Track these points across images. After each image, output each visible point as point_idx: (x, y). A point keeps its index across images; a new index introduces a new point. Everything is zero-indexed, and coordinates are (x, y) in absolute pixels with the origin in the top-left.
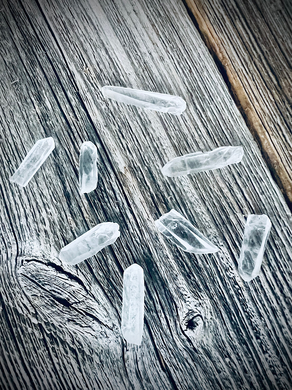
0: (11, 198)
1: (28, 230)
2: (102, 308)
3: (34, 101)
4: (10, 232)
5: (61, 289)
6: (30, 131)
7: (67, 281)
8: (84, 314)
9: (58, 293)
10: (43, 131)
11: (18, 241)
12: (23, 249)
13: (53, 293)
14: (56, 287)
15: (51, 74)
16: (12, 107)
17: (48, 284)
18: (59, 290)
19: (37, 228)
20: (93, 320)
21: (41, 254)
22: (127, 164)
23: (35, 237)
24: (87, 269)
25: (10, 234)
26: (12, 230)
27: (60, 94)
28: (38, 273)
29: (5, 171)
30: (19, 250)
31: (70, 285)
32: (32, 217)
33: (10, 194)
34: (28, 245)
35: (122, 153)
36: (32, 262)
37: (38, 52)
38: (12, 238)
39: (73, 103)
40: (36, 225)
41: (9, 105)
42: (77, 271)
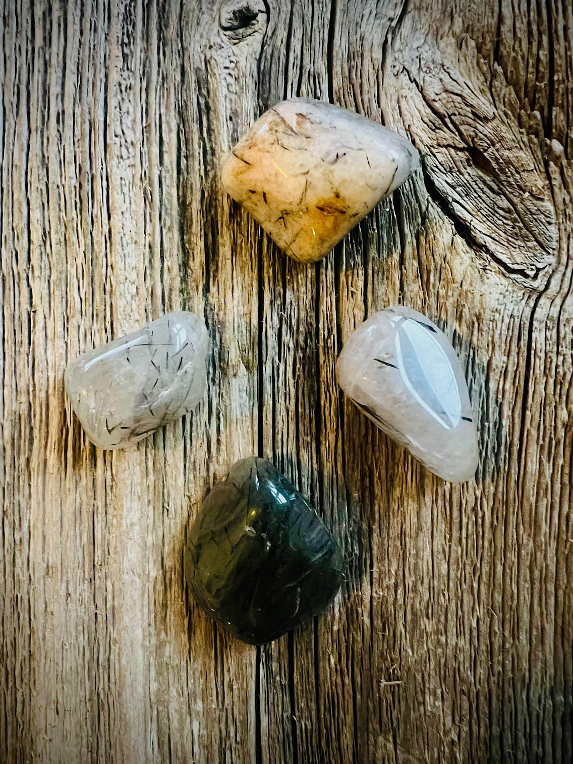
0: (505, 422)
1: (497, 336)
2: (407, 117)
3: (366, 615)
4: (538, 351)
5: (475, 187)
6: (404, 552)
7: (458, 198)
8: (447, 120)
9: (484, 182)
11: (527, 323)
12: (524, 302)
13: (495, 187)
14: (484, 196)
16: (423, 627)
17: (498, 207)
18: (479, 188)
19: (476, 333)
20: (434, 100)
21: (489, 275)
22: (226, 381)
23: (487, 315)
24: (405, 203)
25: (539, 346)
26: (533, 352)
28: (510, 239)
29: (496, 488)
30: (532, 304)
31: (453, 187)
32: (477, 361)
33: (505, 431)
34: (510, 307)
35: (226, 409)
36: (516, 267)
37: (309, 727)
38: (539, 336)
40: (475, 339)
41: (427, 633)
42: (427, 209)
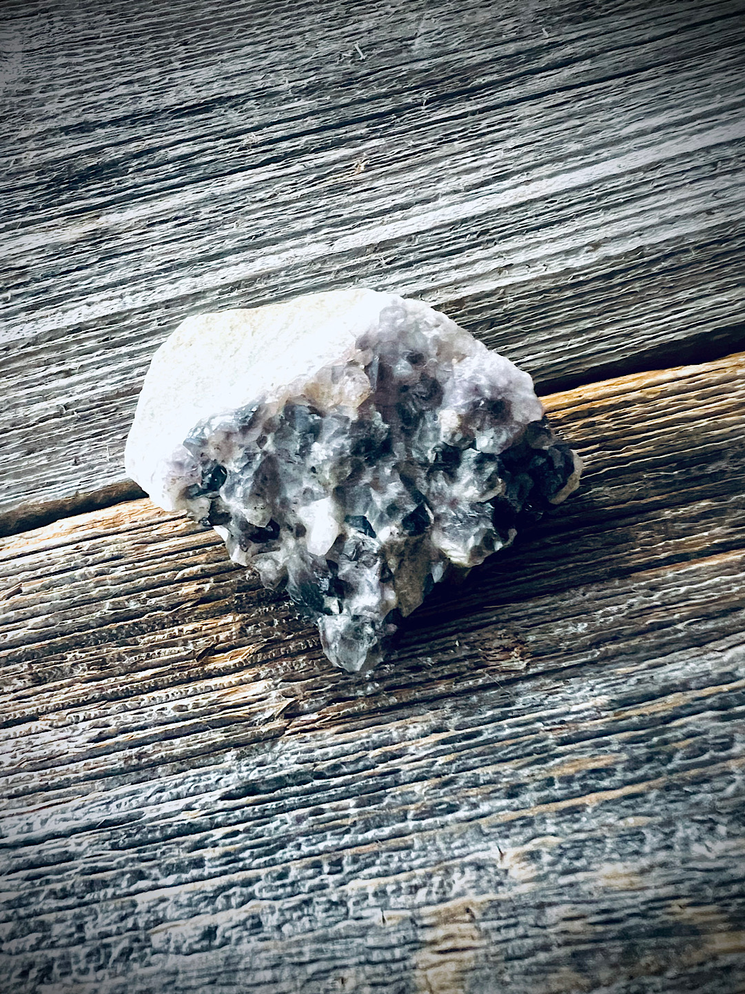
10: (234, 93)
15: (367, 109)
27: (312, 123)
39: (285, 144)
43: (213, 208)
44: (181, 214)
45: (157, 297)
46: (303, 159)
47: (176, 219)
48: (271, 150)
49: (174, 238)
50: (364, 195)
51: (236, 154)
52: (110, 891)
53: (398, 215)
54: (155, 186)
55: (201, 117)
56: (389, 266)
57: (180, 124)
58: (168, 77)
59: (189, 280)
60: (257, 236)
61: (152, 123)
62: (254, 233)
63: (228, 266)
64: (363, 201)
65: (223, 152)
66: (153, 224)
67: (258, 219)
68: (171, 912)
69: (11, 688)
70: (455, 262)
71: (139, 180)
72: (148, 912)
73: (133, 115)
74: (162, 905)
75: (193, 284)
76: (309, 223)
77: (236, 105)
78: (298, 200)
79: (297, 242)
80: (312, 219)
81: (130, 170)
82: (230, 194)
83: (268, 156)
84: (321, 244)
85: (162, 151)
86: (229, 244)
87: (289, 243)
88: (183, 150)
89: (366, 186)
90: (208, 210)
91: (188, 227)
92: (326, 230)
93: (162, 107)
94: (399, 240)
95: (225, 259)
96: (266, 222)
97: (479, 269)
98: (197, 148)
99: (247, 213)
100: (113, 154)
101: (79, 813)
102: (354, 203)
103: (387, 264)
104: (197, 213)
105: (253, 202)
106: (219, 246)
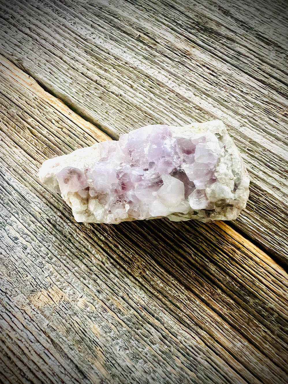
43: (226, 79)
44: (216, 71)
45: (177, 90)
46: (272, 91)
47: (213, 71)
48: (266, 78)
49: (204, 76)
50: (272, 122)
51: (256, 69)
52: (10, 209)
53: (272, 139)
54: (220, 54)
55: (263, 44)
56: (247, 151)
57: (253, 41)
58: (272, 20)
59: (192, 94)
60: (225, 101)
61: (247, 31)
62: (226, 99)
63: (207, 101)
64: (269, 124)
65: (253, 63)
66: (205, 66)
67: (233, 96)
68: (15, 226)
69: (38, 148)
70: (266, 170)
71: (218, 48)
72: (11, 221)
73: (244, 23)
74: (14, 223)
75: (190, 96)
76: (245, 113)
77: (279, 51)
78: (252, 103)
79: (233, 115)
80: (247, 113)
81: (221, 41)
82: (236, 80)
83: (263, 79)
84: (239, 123)
85: (236, 45)
86: (215, 95)
87: (231, 113)
88: (243, 50)
89: (277, 120)
90: (224, 78)
91: (212, 77)
92: (246, 120)
93: (256, 29)
94: (261, 146)
95: (209, 98)
96: (234, 99)
97: (269, 180)
98: (247, 54)
99: (233, 91)
100: (223, 31)
101: (21, 188)
102: (266, 121)
103: (248, 149)
104: (220, 76)
105: (239, 89)
106: (213, 92)
